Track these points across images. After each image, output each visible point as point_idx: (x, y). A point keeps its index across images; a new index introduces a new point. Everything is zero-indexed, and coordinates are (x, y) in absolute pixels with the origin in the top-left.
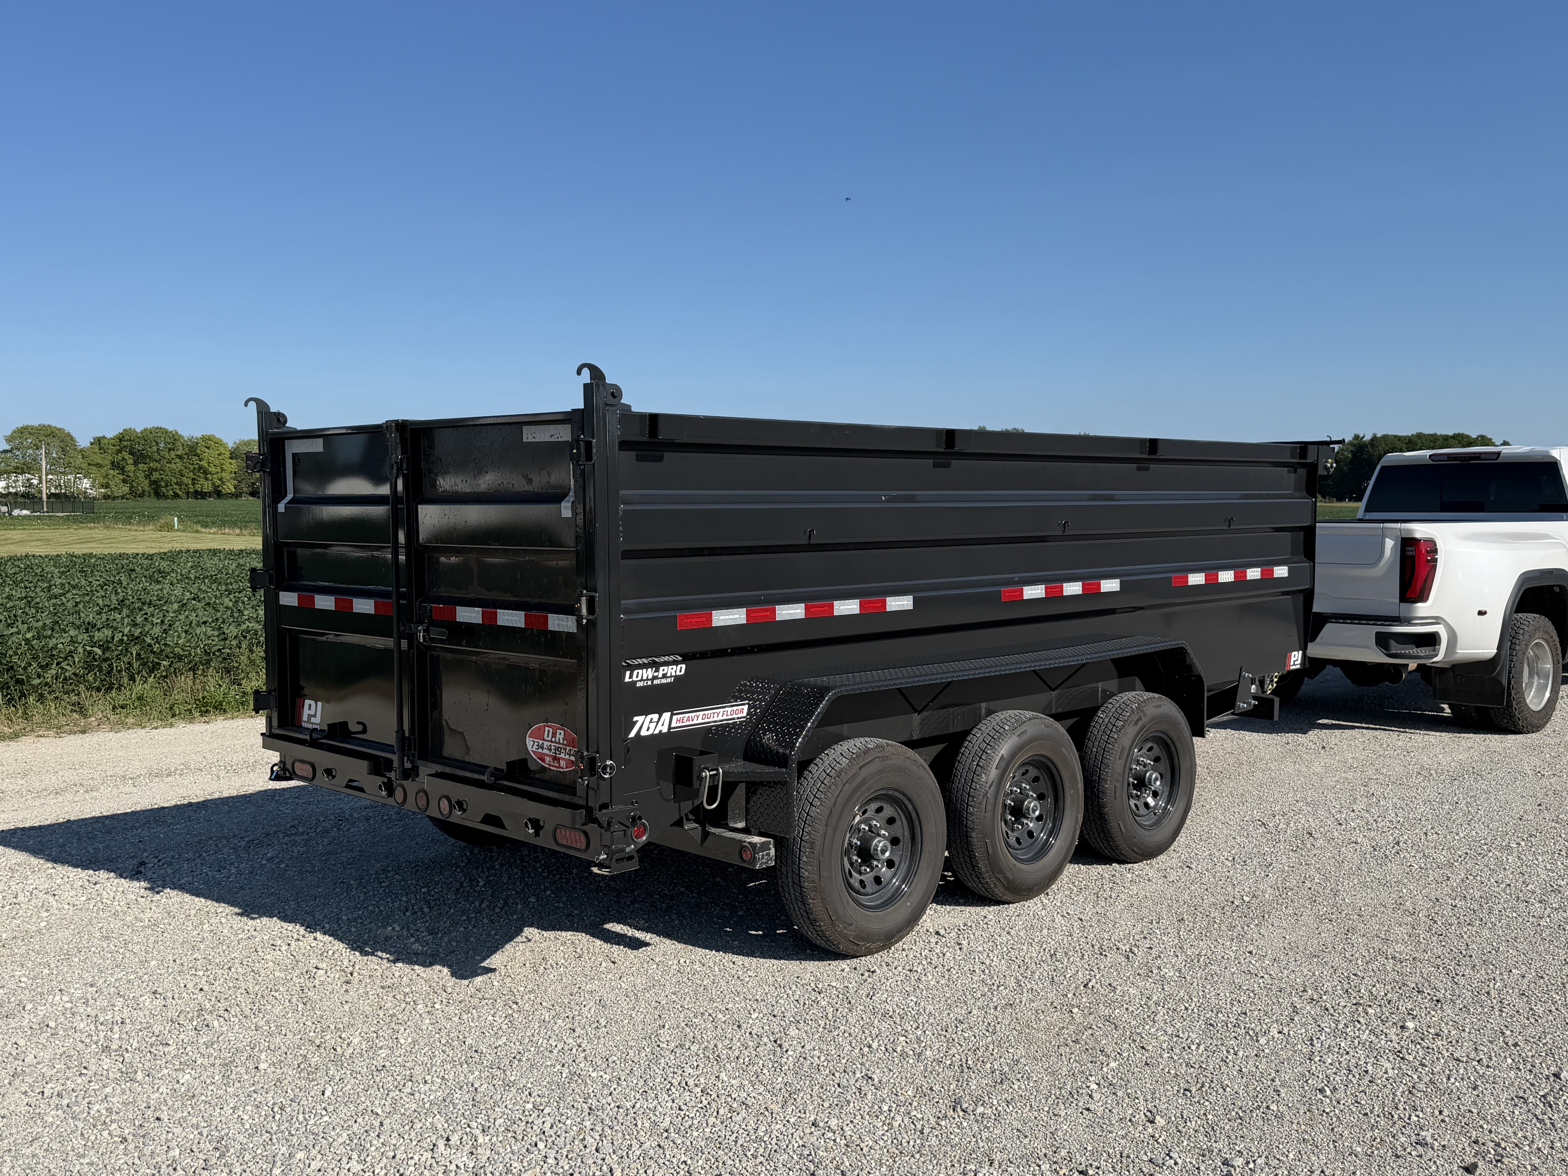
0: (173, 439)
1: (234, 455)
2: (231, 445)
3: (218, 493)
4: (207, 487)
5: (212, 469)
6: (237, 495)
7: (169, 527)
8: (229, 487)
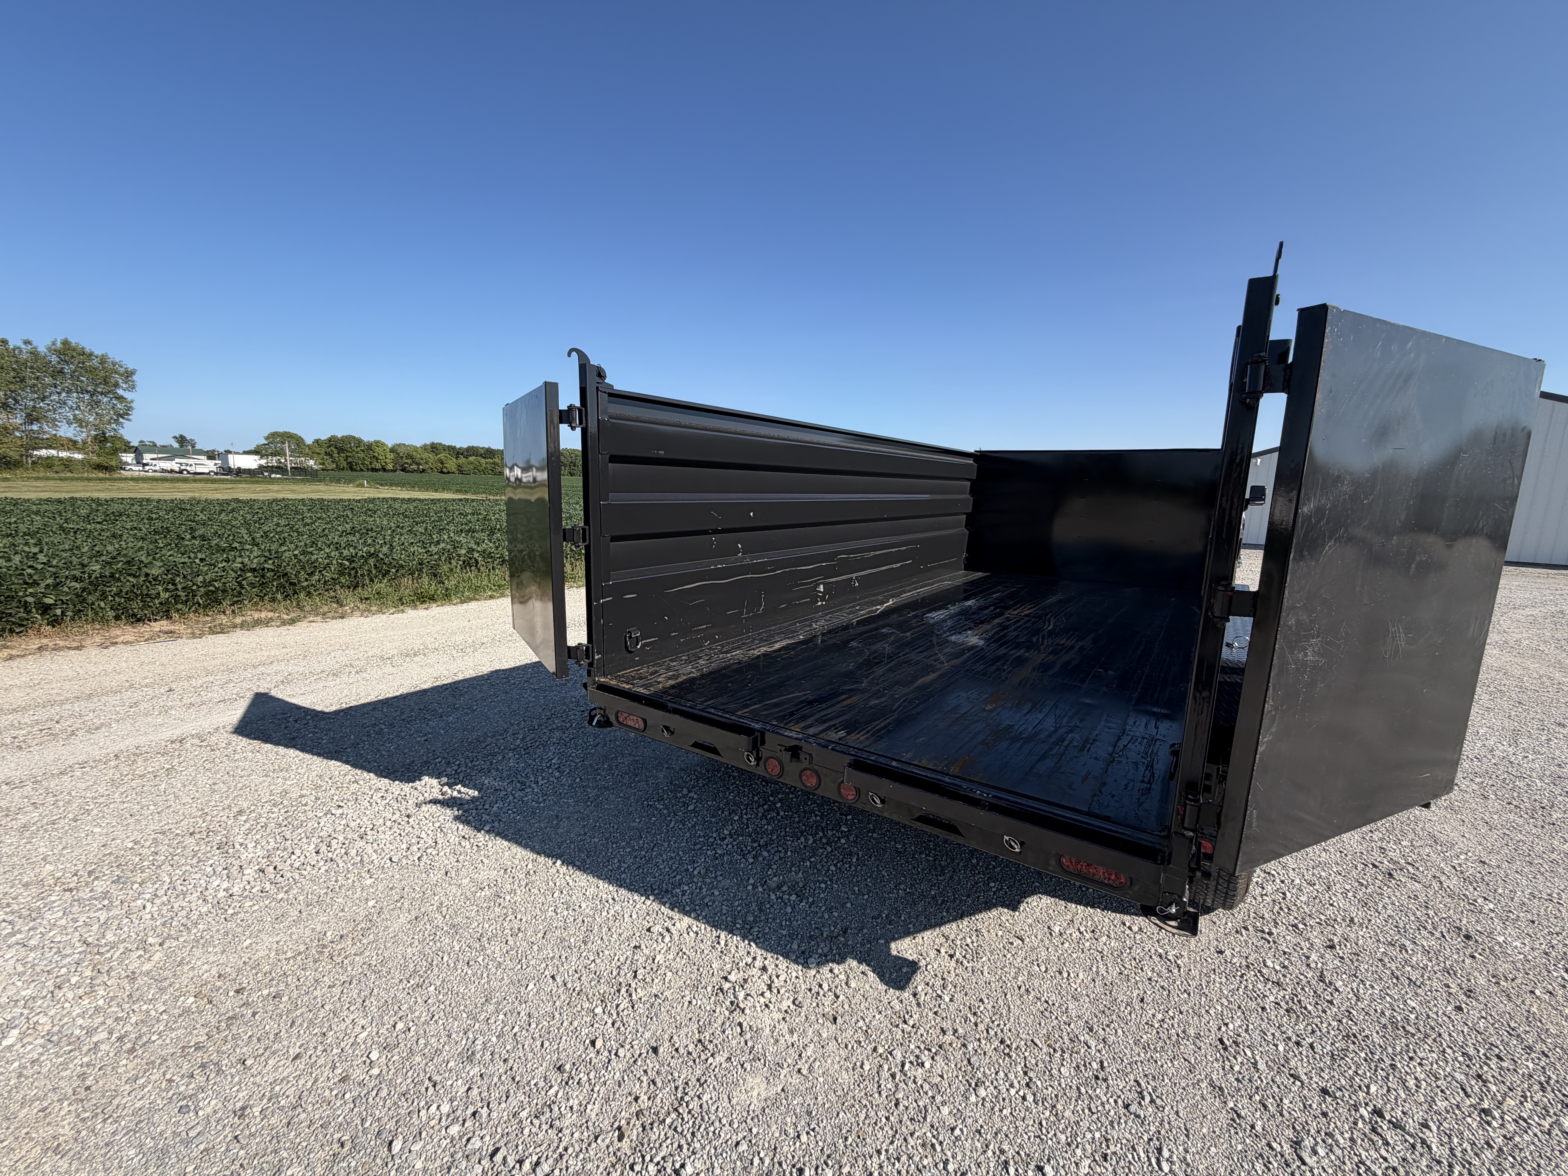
0: (359, 441)
1: (392, 450)
2: (390, 446)
3: (384, 470)
4: (378, 466)
5: (380, 457)
6: (394, 471)
7: (362, 486)
8: (390, 467)
